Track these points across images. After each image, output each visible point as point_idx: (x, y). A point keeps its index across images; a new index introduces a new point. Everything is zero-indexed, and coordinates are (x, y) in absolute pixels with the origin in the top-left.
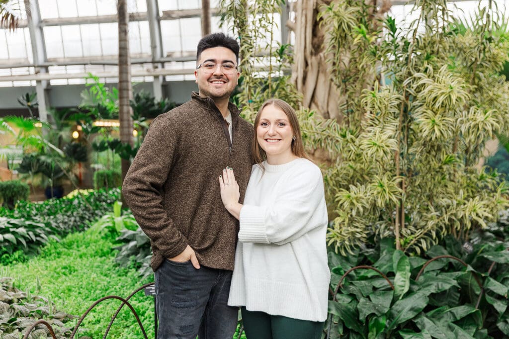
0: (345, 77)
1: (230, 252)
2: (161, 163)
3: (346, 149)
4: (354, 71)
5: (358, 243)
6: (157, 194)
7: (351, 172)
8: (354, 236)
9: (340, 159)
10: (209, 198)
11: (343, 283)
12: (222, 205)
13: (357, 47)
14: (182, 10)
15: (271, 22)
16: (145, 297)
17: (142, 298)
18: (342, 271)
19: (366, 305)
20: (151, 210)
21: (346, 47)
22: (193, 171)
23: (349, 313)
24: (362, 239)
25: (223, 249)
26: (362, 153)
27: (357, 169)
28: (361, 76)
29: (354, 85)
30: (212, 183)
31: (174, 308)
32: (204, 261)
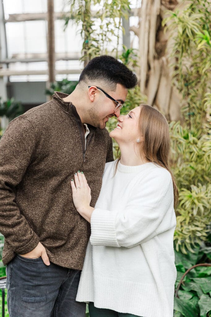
0: (187, 82)
3: (188, 150)
4: (196, 75)
5: (198, 241)
6: (10, 192)
7: (193, 173)
8: (194, 235)
9: (182, 160)
11: (185, 280)
12: (74, 208)
13: (199, 53)
14: (27, 14)
15: (118, 26)
18: (183, 269)
19: (206, 301)
20: (5, 207)
21: (189, 52)
23: (190, 309)
24: (202, 238)
26: (204, 155)
27: (198, 170)
28: (202, 81)
29: (195, 89)
30: (64, 186)
31: (24, 303)
32: (54, 259)
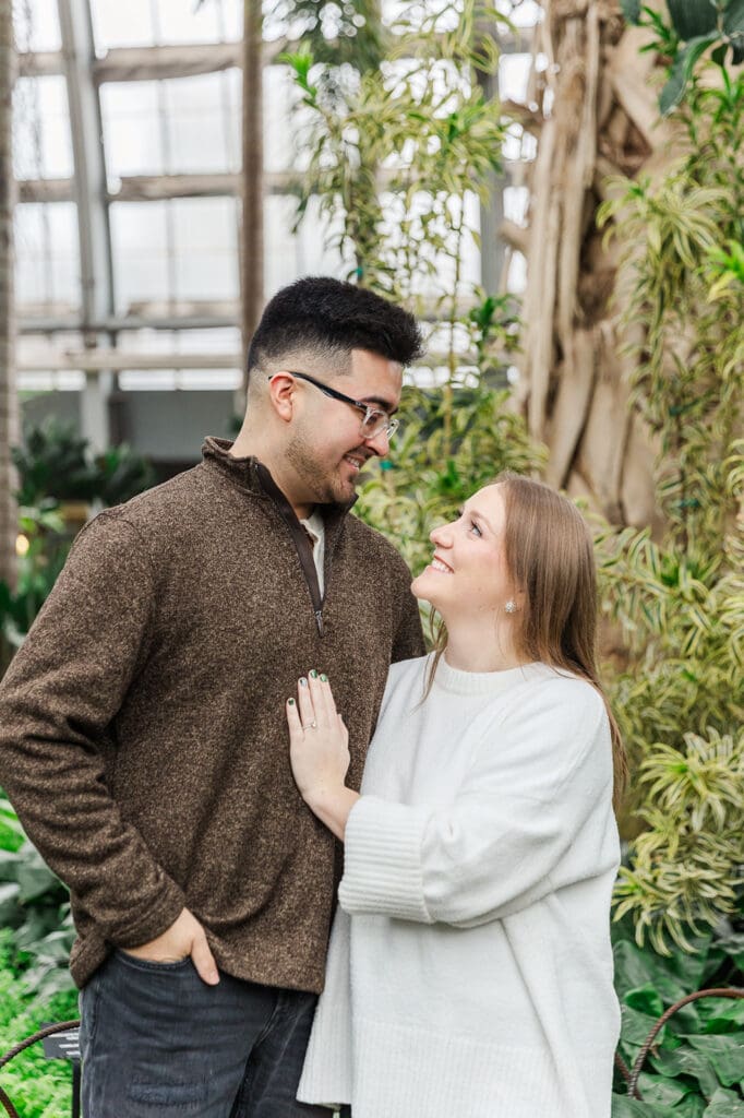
0: (677, 402)
1: (313, 935)
2: (101, 659)
3: (675, 621)
4: (706, 381)
5: (705, 915)
6: (89, 751)
7: (692, 695)
8: (694, 894)
9: (657, 651)
10: (253, 766)
11: (660, 1040)
12: (294, 790)
13: (715, 309)
14: (179, 176)
15: (456, 224)
16: (41, 1062)
17: (30, 1065)
18: (657, 1004)
19: (728, 1112)
20: (69, 800)
21: (683, 307)
22: (206, 684)
24: (718, 904)
25: (292, 923)
26: (728, 636)
27: (708, 686)
28: (725, 398)
29: (703, 426)
30: (263, 721)
31: (136, 1104)
32: (233, 961)
